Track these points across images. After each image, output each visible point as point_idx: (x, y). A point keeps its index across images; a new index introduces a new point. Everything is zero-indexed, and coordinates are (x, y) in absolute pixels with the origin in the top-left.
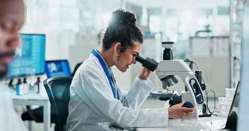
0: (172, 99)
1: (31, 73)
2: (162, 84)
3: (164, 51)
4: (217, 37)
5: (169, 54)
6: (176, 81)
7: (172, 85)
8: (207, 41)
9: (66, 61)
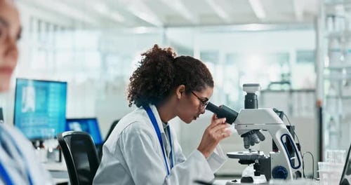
0: (257, 161)
1: (49, 135)
2: (243, 142)
3: (246, 97)
4: (299, 91)
5: (253, 100)
6: (262, 138)
7: (257, 143)
8: (285, 96)
9: (94, 120)
